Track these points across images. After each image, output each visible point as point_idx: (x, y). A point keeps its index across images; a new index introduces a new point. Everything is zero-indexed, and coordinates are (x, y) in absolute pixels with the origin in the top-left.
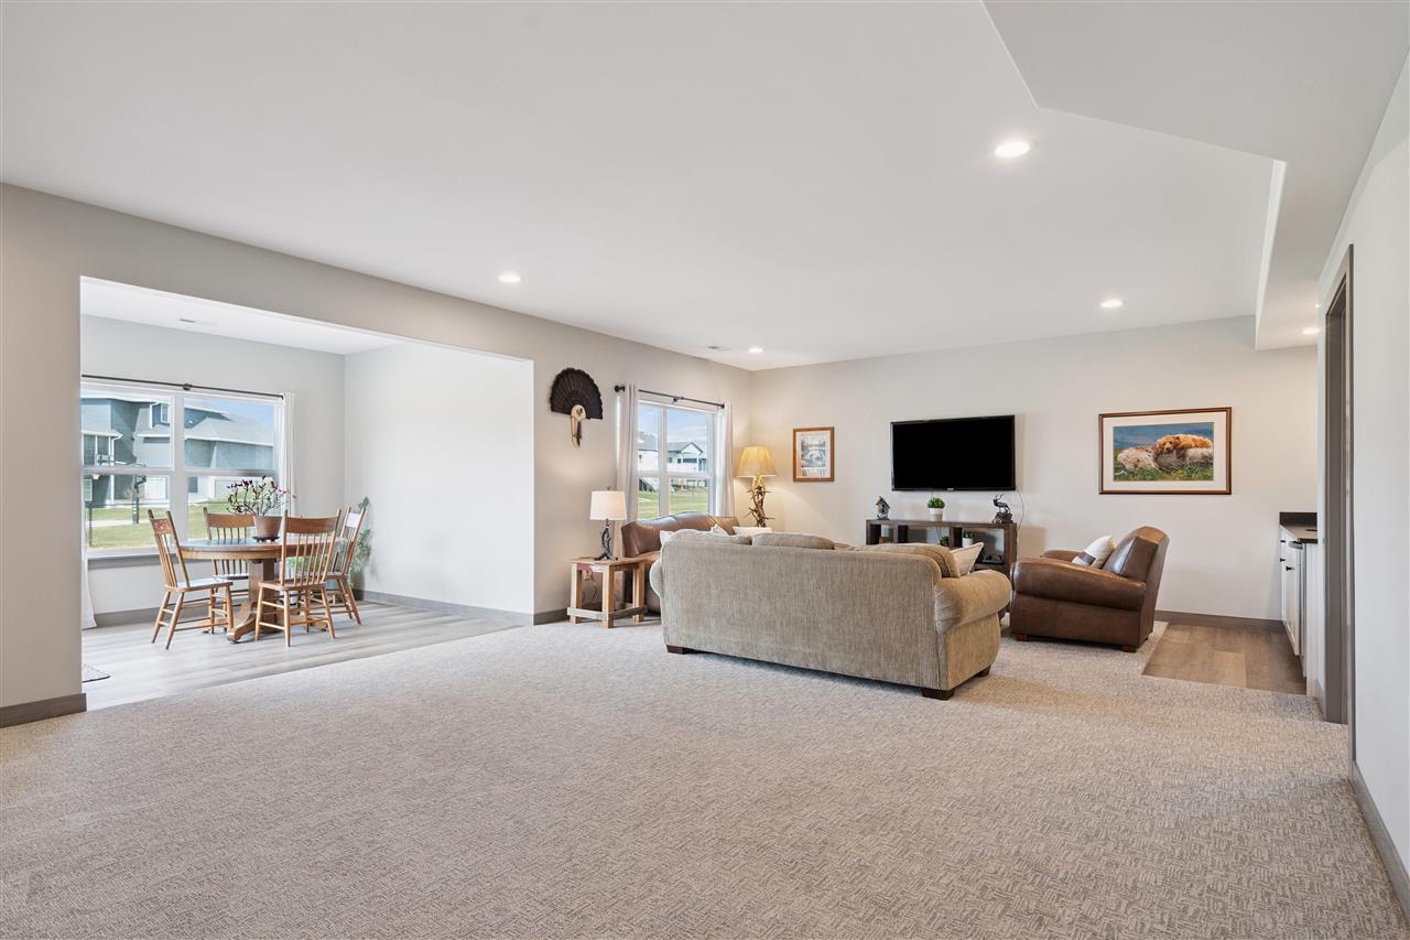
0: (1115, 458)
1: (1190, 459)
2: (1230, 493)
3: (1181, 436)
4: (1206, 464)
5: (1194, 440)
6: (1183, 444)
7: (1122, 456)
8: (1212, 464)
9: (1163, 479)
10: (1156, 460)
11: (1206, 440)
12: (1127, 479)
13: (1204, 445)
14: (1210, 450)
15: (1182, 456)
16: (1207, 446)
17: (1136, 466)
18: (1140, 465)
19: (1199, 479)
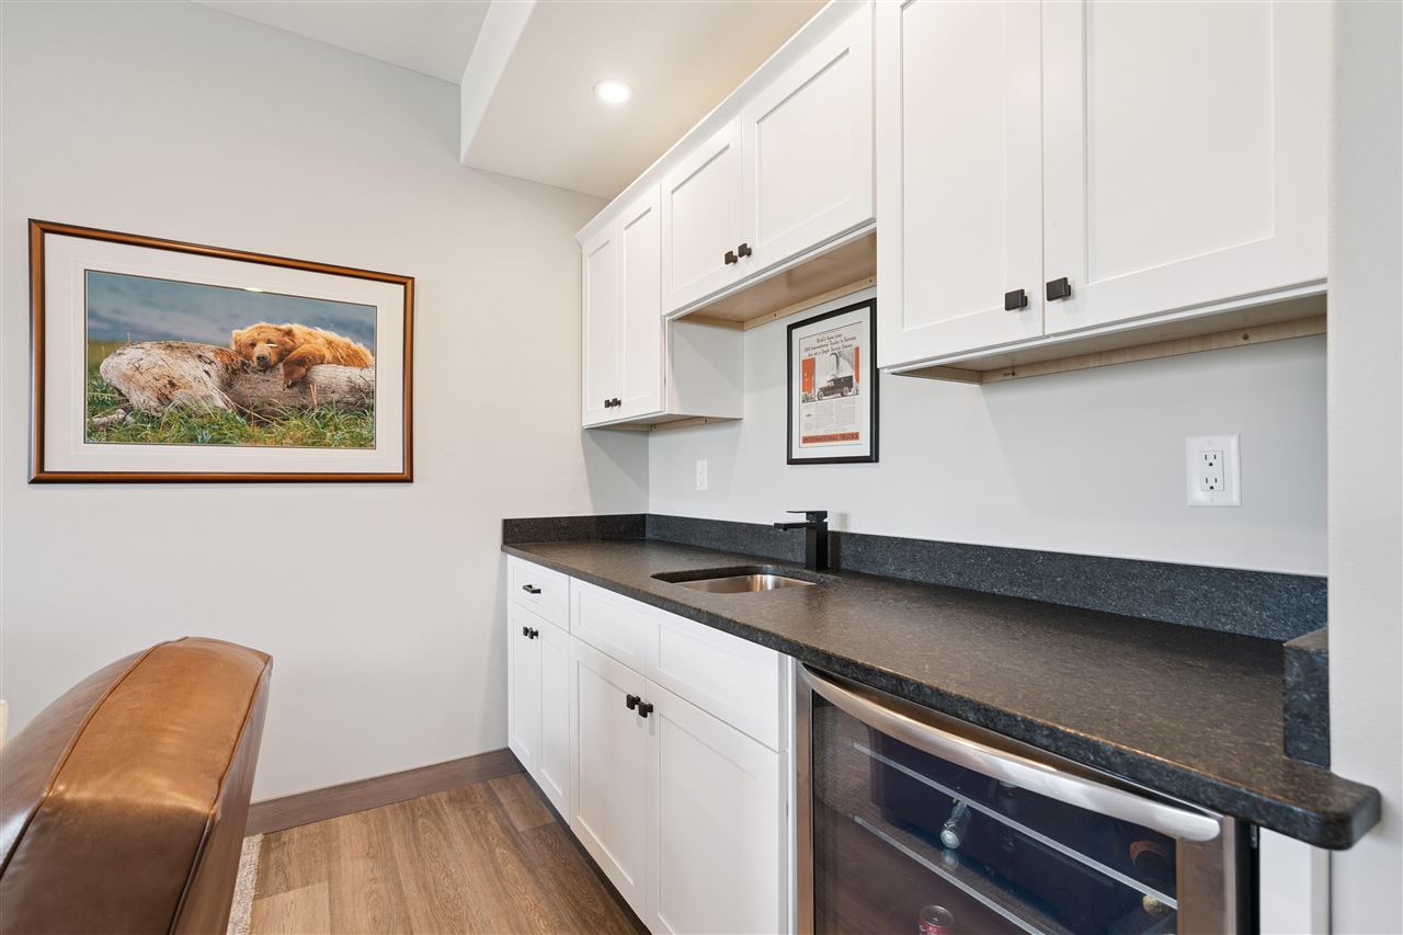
0: (92, 369)
1: (323, 391)
2: (410, 480)
3: (299, 329)
4: (360, 404)
5: (330, 343)
6: (300, 351)
7: (115, 366)
8: (372, 408)
9: (248, 440)
10: (227, 386)
11: (360, 347)
12: (135, 437)
13: (353, 359)
14: (368, 374)
15: (303, 383)
16: (362, 364)
17: (164, 399)
18: (179, 397)
19: (341, 444)
